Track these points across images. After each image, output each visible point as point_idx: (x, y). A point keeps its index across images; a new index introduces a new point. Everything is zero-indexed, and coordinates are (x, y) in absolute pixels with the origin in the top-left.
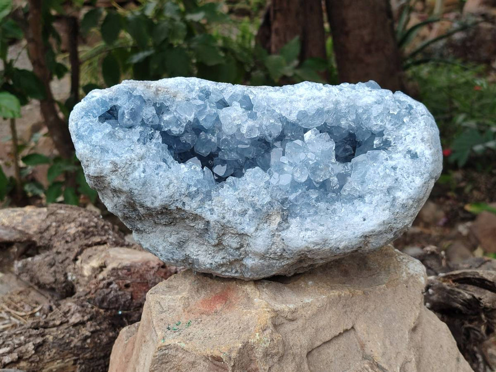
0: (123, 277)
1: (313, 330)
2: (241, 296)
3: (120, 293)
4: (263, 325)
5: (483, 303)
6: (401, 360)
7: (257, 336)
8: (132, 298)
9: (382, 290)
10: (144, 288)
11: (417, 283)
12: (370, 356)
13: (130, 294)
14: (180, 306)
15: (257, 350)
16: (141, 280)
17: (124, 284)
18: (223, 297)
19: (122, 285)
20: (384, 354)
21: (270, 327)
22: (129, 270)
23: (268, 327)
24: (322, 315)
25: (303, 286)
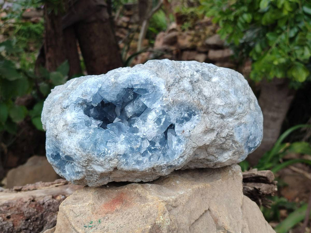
0: (5, 211)
1: (189, 212)
2: (134, 196)
3: (4, 223)
4: (162, 210)
5: (262, 191)
6: (241, 227)
7: (161, 218)
8: (13, 226)
9: (220, 183)
10: (22, 217)
11: (238, 176)
12: (222, 227)
13: (12, 222)
14: (89, 210)
15: (163, 228)
16: (18, 212)
17: (6, 216)
18: (120, 200)
19: (5, 217)
20: (231, 224)
21: (167, 212)
22: (8, 206)
23: (166, 212)
24: (191, 202)
25: (173, 184)
